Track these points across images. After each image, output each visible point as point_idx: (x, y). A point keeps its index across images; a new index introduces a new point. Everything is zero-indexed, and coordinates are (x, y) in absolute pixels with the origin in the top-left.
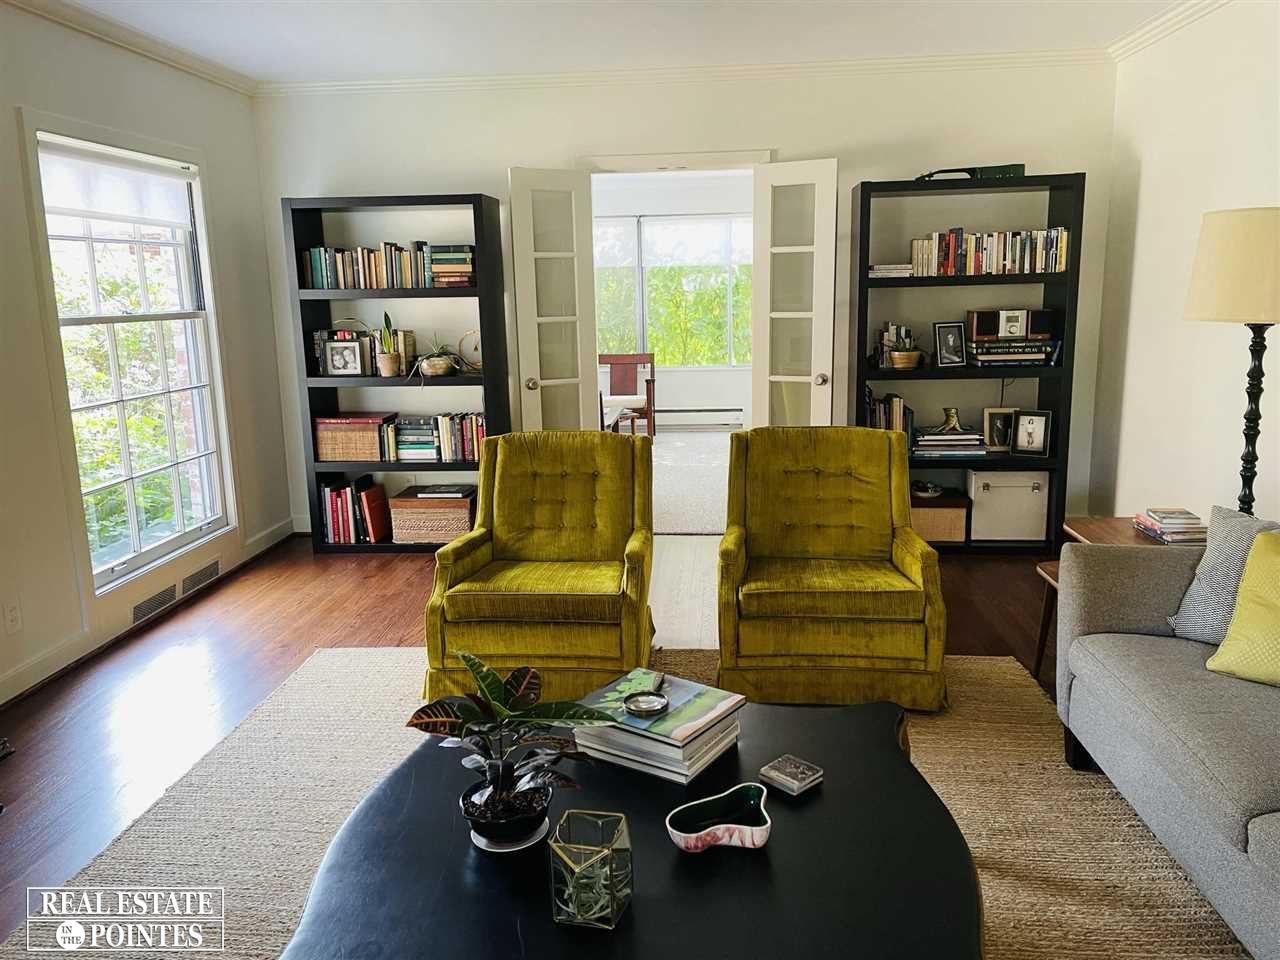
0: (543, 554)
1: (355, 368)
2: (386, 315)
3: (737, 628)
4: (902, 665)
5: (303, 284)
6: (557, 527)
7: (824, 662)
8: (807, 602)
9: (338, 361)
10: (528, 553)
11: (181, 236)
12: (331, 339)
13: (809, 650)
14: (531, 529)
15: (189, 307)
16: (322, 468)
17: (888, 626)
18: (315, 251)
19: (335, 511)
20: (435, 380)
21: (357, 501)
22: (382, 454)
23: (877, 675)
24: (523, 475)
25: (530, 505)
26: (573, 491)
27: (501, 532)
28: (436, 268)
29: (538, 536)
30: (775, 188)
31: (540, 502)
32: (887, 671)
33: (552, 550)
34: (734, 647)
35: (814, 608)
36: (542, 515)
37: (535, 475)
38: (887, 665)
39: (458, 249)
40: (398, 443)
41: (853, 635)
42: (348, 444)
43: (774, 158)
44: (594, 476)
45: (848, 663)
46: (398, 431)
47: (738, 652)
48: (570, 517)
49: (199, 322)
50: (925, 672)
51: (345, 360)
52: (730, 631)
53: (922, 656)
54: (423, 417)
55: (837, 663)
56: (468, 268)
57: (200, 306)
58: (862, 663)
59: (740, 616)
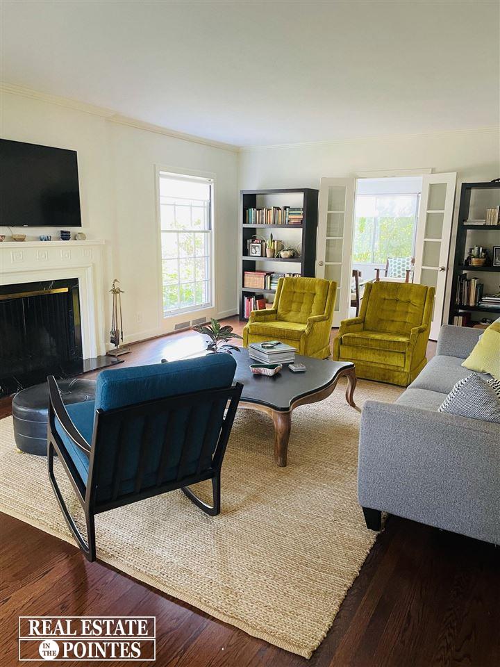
0: (291, 320)
1: (259, 254)
2: (271, 235)
3: (339, 347)
4: (396, 368)
5: (244, 222)
6: (298, 311)
7: (369, 364)
8: (365, 342)
9: (254, 251)
10: (288, 318)
11: (206, 204)
12: (253, 242)
13: (364, 359)
14: (290, 311)
15: (206, 229)
16: (245, 290)
17: (391, 354)
18: (250, 210)
19: (248, 306)
20: (285, 260)
21: (255, 303)
22: (265, 287)
23: (387, 371)
24: (291, 292)
25: (292, 302)
26: (306, 300)
27: (279, 311)
28: (290, 217)
29: (291, 314)
30: (431, 185)
31: (294, 302)
32: (391, 370)
33: (295, 319)
34: (337, 354)
35: (367, 344)
36: (294, 306)
37: (295, 292)
38: (391, 368)
39: (298, 209)
40: (271, 283)
41: (380, 355)
42: (254, 282)
43: (433, 171)
44: (315, 294)
45: (377, 365)
46: (271, 279)
47: (339, 356)
48: (304, 308)
49: (209, 234)
50: (403, 372)
51: (255, 251)
52: (337, 349)
53: (403, 366)
54: (281, 274)
55: (373, 365)
56: (302, 217)
57: (210, 229)
58: (382, 366)
59: (341, 343)
